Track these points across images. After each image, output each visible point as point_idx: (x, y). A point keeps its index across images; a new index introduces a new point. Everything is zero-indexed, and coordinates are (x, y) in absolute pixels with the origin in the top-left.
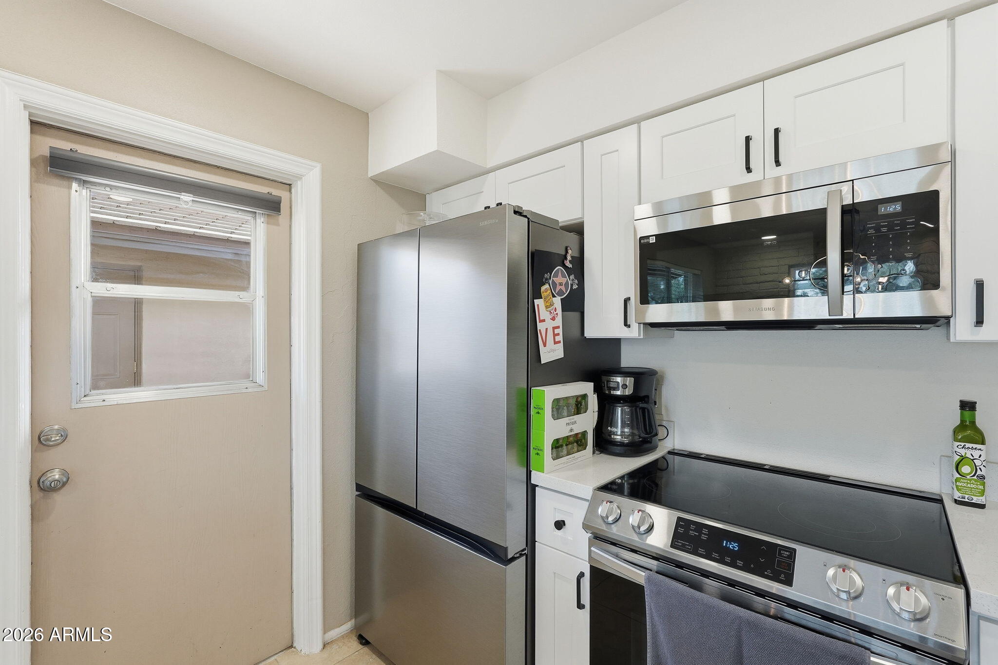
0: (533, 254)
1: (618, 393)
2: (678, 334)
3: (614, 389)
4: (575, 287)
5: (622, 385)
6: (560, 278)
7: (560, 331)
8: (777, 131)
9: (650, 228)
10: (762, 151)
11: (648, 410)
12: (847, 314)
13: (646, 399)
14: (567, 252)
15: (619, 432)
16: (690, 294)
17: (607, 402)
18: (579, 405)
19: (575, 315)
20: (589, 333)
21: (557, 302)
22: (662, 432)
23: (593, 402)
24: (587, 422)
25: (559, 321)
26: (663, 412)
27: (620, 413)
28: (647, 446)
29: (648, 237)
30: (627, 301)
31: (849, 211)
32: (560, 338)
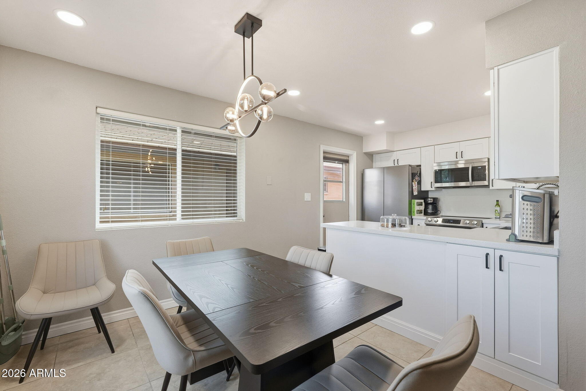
0: (412, 173)
1: (429, 202)
2: (443, 190)
3: (428, 201)
4: (420, 179)
5: (430, 201)
6: (417, 178)
7: (417, 189)
8: (462, 152)
9: (437, 168)
10: (459, 155)
11: (436, 206)
12: (473, 185)
13: (436, 204)
14: (418, 172)
15: (430, 211)
16: (450, 181)
17: (427, 204)
18: (421, 204)
19: (419, 185)
20: (422, 189)
21: (416, 183)
22: (439, 212)
23: (423, 204)
24: (422, 208)
25: (416, 187)
26: (440, 208)
27: (430, 207)
28: (436, 214)
29: (436, 170)
30: (432, 182)
31: (473, 168)
32: (417, 190)
